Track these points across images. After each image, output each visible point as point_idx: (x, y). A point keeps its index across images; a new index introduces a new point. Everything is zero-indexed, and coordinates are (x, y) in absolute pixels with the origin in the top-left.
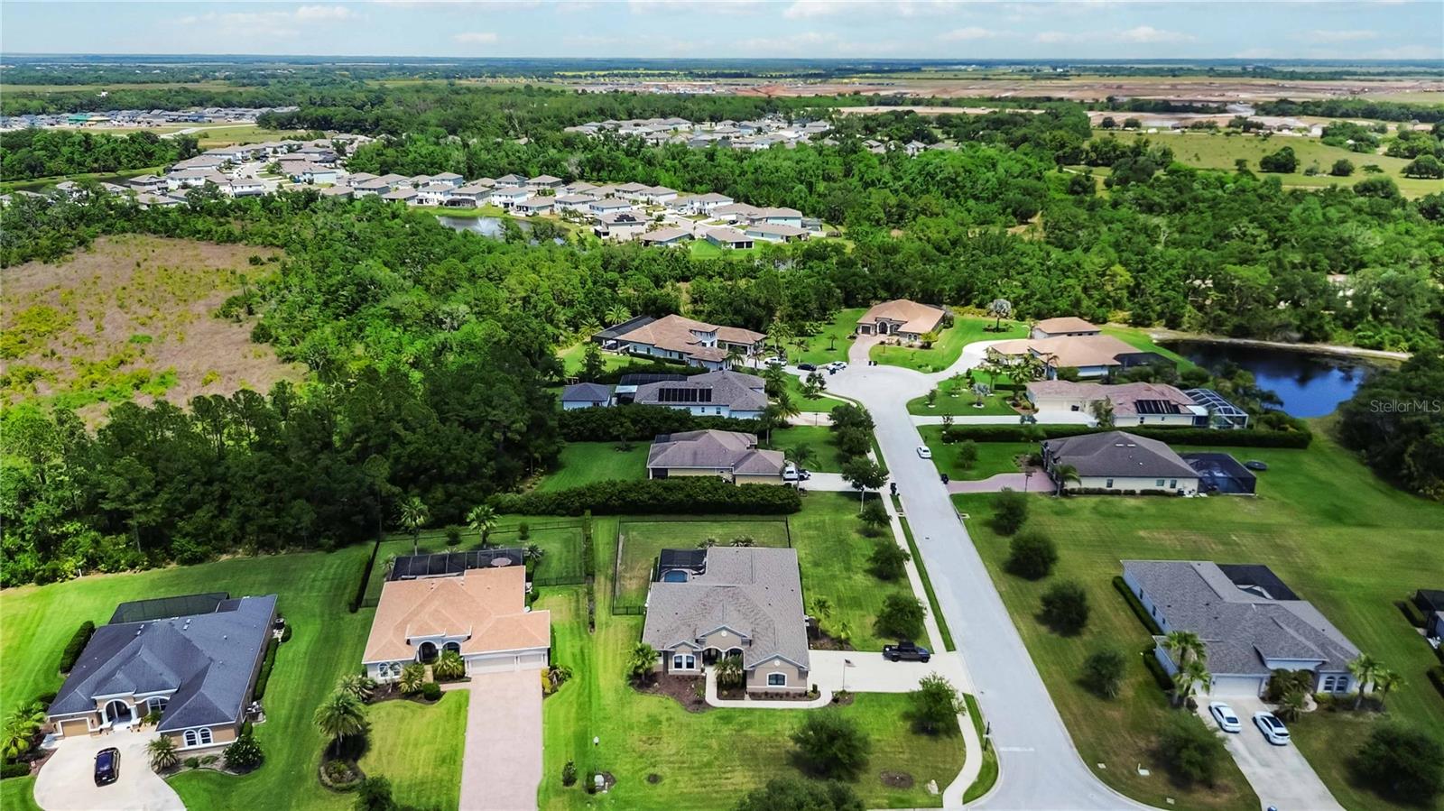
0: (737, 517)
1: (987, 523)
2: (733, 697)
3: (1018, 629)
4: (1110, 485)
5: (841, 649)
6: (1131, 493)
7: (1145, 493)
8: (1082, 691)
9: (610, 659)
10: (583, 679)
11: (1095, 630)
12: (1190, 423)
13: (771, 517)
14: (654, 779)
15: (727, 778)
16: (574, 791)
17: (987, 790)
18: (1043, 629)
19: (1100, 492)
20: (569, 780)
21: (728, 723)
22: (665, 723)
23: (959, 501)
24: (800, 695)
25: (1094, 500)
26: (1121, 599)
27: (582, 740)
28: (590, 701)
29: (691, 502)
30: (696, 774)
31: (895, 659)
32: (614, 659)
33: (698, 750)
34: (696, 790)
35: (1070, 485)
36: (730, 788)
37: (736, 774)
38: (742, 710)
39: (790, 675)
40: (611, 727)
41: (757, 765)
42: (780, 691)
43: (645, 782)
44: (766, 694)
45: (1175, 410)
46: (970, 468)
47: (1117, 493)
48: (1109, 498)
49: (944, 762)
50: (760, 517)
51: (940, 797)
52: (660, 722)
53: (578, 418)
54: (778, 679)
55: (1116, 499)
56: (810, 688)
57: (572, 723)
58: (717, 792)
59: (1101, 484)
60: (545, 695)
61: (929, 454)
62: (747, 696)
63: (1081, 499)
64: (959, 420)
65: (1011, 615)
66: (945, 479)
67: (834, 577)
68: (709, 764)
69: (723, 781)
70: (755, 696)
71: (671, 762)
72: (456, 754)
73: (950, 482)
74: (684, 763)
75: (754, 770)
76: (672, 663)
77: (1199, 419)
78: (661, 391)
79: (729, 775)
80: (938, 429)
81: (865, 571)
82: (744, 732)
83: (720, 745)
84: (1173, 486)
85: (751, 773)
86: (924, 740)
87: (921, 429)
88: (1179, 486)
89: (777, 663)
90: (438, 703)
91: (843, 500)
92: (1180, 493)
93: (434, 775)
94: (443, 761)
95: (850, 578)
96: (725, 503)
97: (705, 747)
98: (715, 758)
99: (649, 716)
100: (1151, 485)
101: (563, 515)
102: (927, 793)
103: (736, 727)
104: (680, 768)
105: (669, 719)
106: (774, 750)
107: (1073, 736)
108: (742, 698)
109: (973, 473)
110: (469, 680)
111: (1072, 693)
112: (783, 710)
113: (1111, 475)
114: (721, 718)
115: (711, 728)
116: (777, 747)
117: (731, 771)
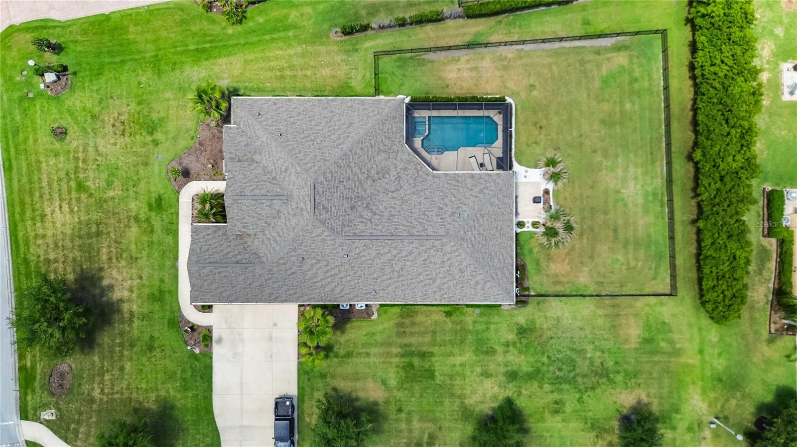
10: (230, 37)
14: (61, 133)
15: (61, 207)
21: (151, 208)
22: (149, 138)
28: (189, 51)
30: (67, 174)
33: (104, 176)
34: (44, 177)
36: (48, 211)
37: (68, 216)
38: (174, 223)
41: (80, 237)
43: (56, 124)
51: (37, 419)
52: (151, 133)
58: (41, 197)
67: (486, 352)
68: (81, 187)
69: (57, 204)
74: (84, 161)
75: (73, 235)
79: (66, 208)
82: (135, 224)
83: (113, 198)
85: (69, 232)
95: (486, 375)
97: (109, 184)
98: (91, 195)
99: (163, 120)
102: (45, 406)
103: (142, 217)
104: (77, 159)
105: (156, 143)
114: (159, 200)
115: (142, 188)
116: (110, 259)
117: (72, 211)
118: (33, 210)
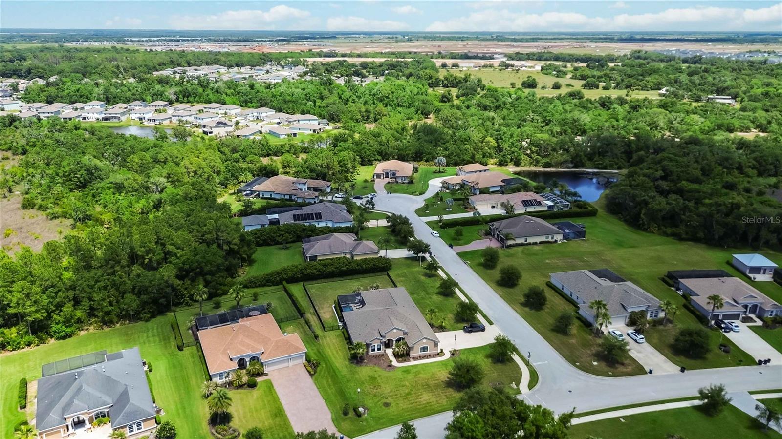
0: (362, 276)
1: (480, 264)
2: (405, 361)
3: (516, 311)
4: (526, 241)
5: (443, 331)
6: (536, 243)
7: (541, 243)
8: (555, 333)
9: (335, 352)
10: (326, 364)
11: (549, 306)
12: (546, 209)
13: (379, 274)
14: (387, 405)
16: (351, 418)
17: (537, 383)
18: (527, 309)
19: (522, 245)
20: (346, 413)
21: (409, 373)
22: (378, 378)
23: (462, 255)
24: (436, 355)
25: (520, 249)
26: (553, 291)
27: (341, 393)
28: (336, 374)
29: (338, 270)
30: (405, 399)
31: (470, 332)
32: (337, 353)
33: (401, 388)
34: (409, 406)
35: (510, 242)
37: (424, 395)
38: (412, 366)
39: (430, 345)
40: (352, 385)
41: (432, 390)
42: (426, 355)
43: (383, 407)
44: (420, 357)
45: (539, 203)
46: (459, 240)
47: (530, 244)
48: (527, 247)
49: (513, 374)
50: (374, 275)
51: (518, 389)
52: (376, 378)
53: (256, 234)
54: (424, 349)
55: (530, 247)
56: (439, 351)
57: (332, 387)
58: (419, 405)
59: (522, 241)
60: (311, 375)
61: (438, 235)
62: (411, 360)
63: (515, 249)
64: (446, 217)
65: (509, 304)
66: (451, 246)
67: (423, 298)
68: (409, 394)
70: (415, 359)
71: (392, 396)
72: (281, 411)
73: (454, 247)
74: (397, 395)
75: (431, 392)
76: (370, 349)
77: (550, 207)
78: (294, 216)
79: (421, 397)
80: (437, 222)
81: (436, 294)
82: (418, 376)
83: (410, 384)
84: (552, 238)
85: (431, 394)
86: (500, 366)
87: (428, 223)
88: (555, 238)
89: (424, 341)
90: (256, 389)
91: (408, 262)
92: (556, 241)
93: (275, 424)
94: (276, 415)
95: (430, 298)
96: (355, 270)
97: (403, 386)
98: (411, 390)
99: (369, 376)
100: (543, 239)
101: (271, 286)
102: (512, 388)
103: (414, 374)
104: (397, 398)
105: (380, 376)
106: (436, 382)
107: (560, 353)
108: (409, 361)
109: (462, 242)
110: (267, 374)
111: (552, 335)
112: (431, 363)
113: (526, 236)
114: (404, 371)
115: (401, 377)
116: (437, 380)
117: (421, 395)
118: (426, 406)
